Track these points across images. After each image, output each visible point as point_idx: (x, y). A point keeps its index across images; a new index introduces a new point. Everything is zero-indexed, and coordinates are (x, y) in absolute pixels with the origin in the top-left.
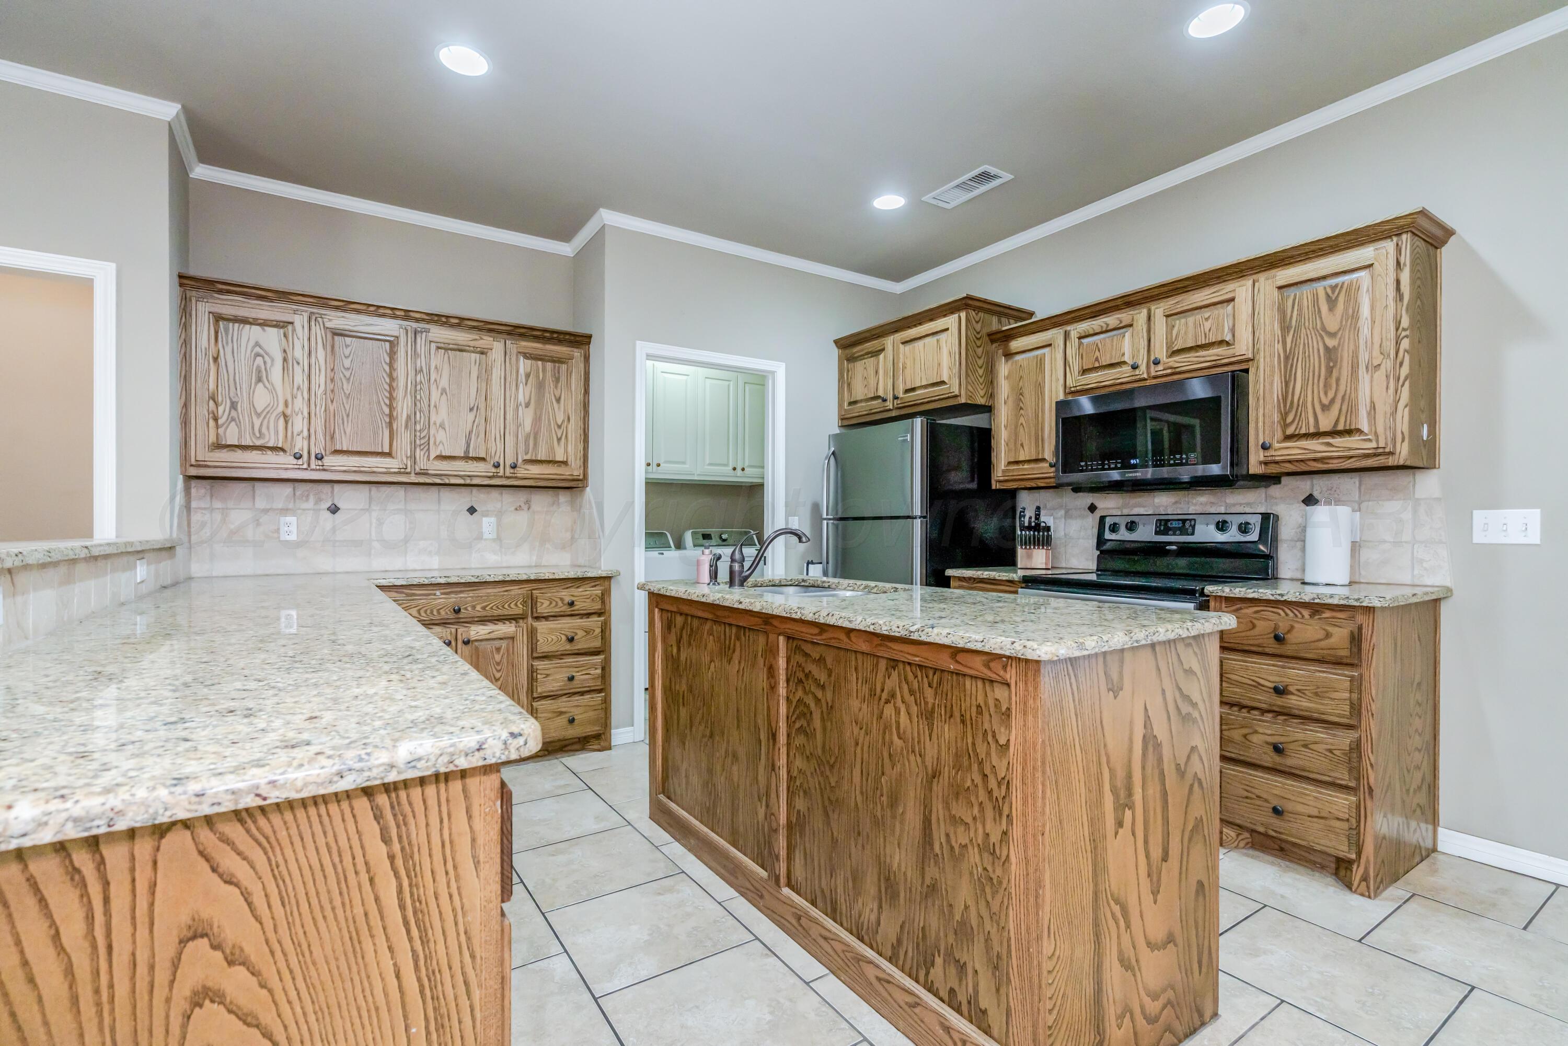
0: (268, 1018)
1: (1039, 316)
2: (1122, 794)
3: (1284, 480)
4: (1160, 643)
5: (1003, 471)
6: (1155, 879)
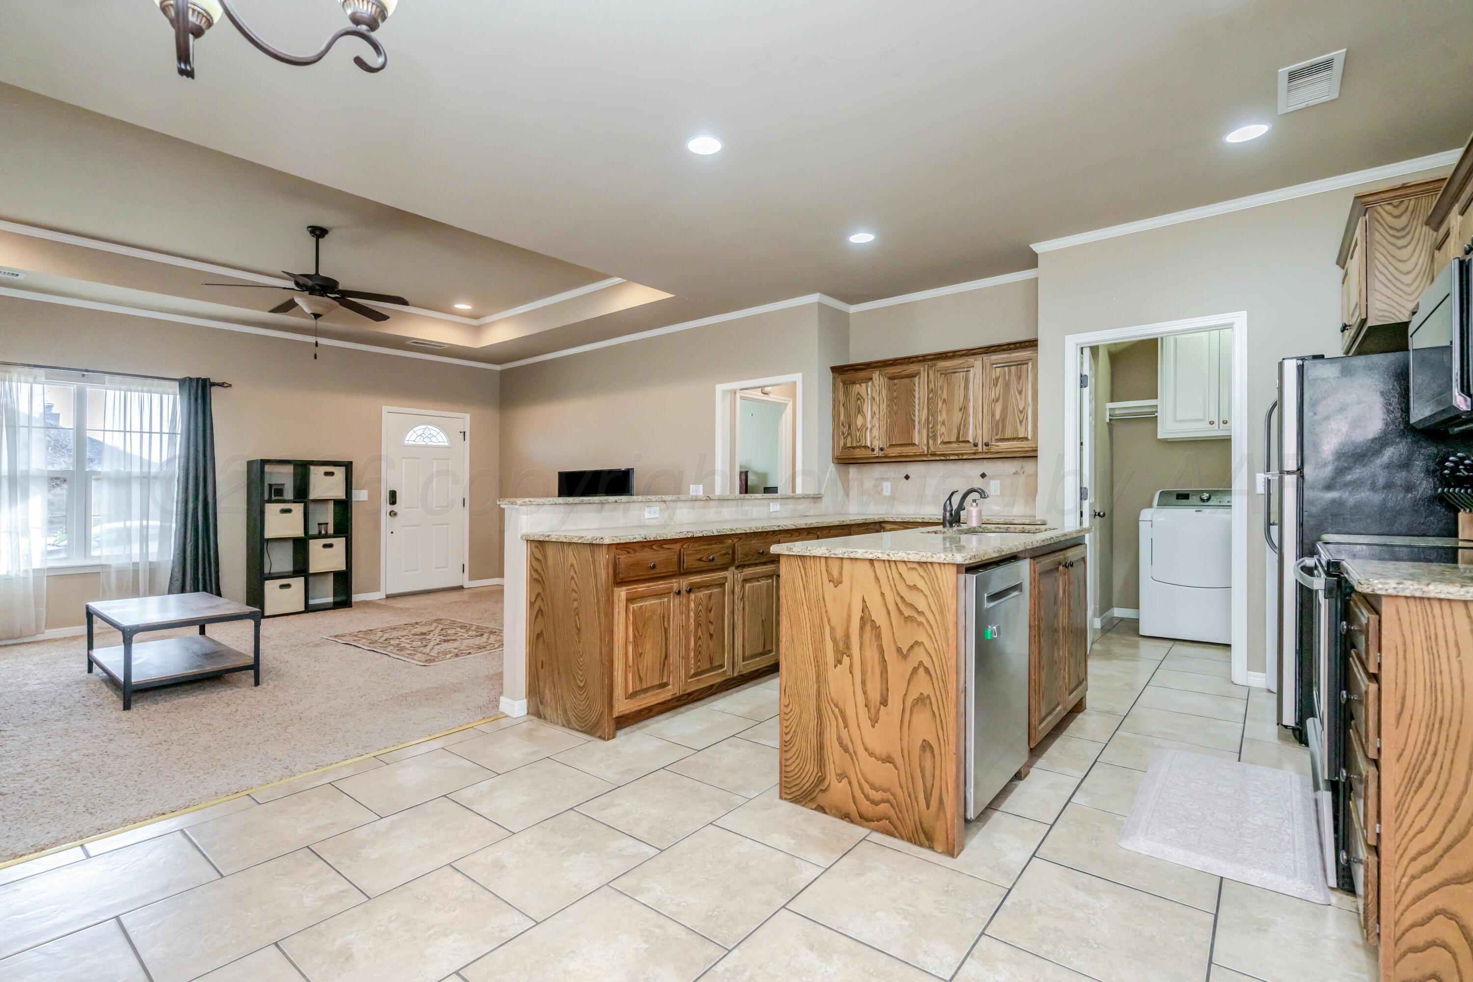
2: (841, 646)
4: (879, 560)
6: (873, 711)
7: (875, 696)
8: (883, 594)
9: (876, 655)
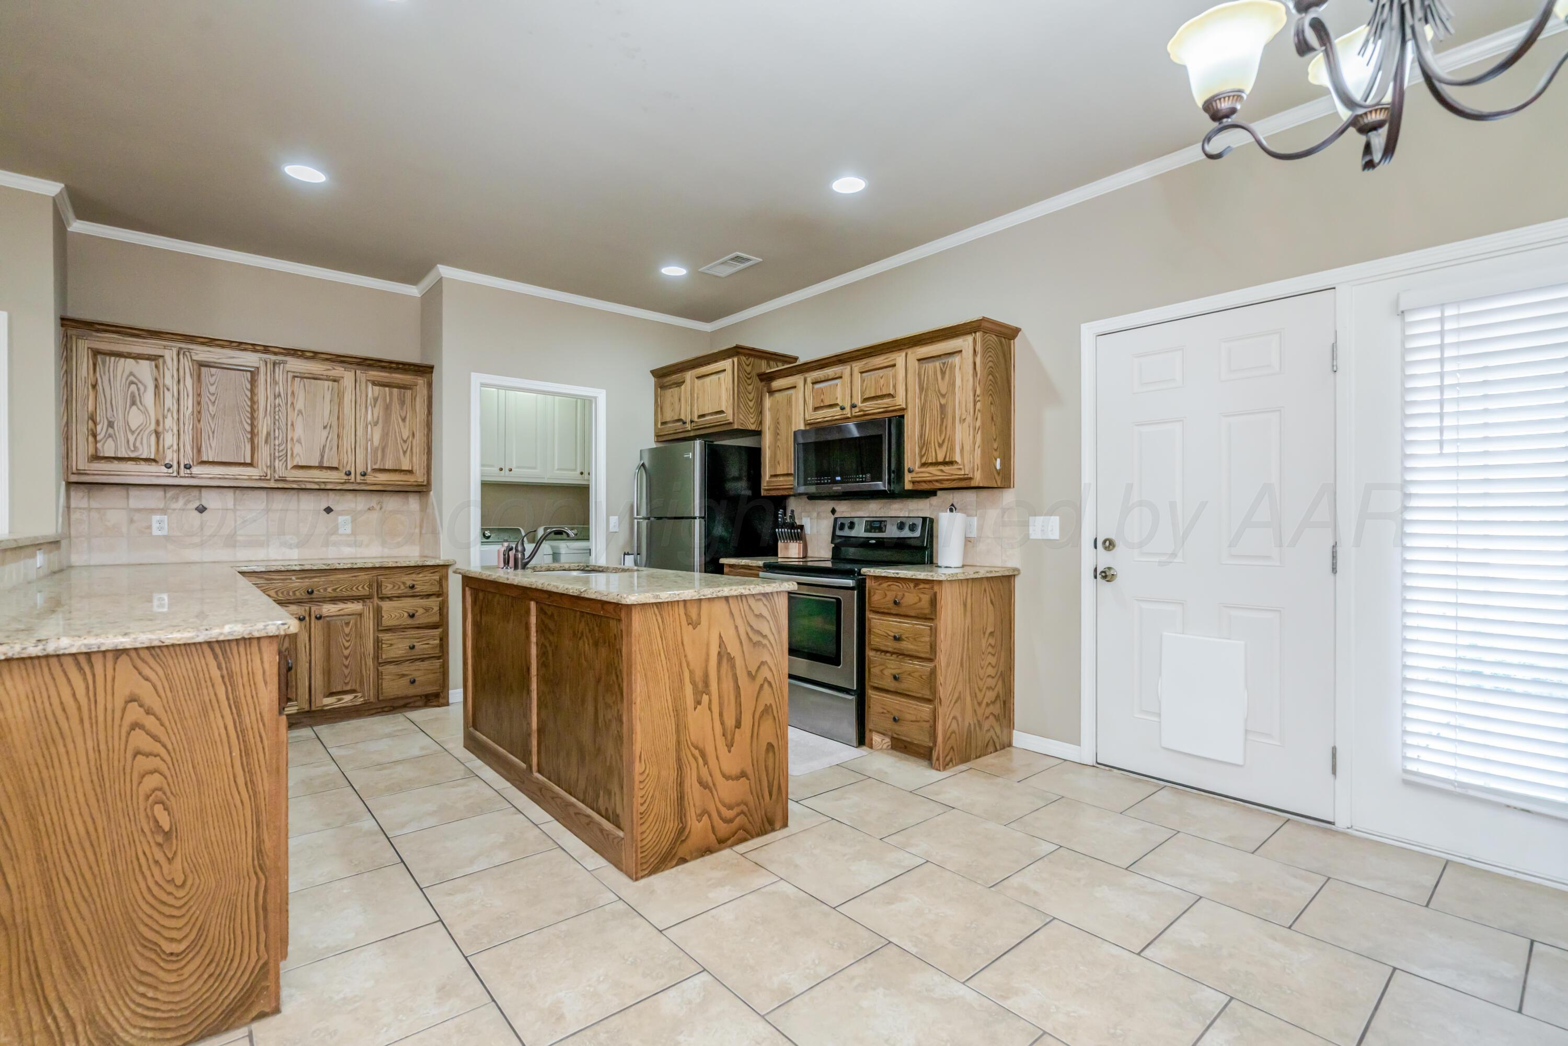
0: (164, 738)
1: (802, 360)
2: (700, 686)
3: (939, 493)
4: (733, 597)
5: (768, 482)
6: (729, 737)
7: (730, 722)
8: (736, 627)
9: (732, 684)
